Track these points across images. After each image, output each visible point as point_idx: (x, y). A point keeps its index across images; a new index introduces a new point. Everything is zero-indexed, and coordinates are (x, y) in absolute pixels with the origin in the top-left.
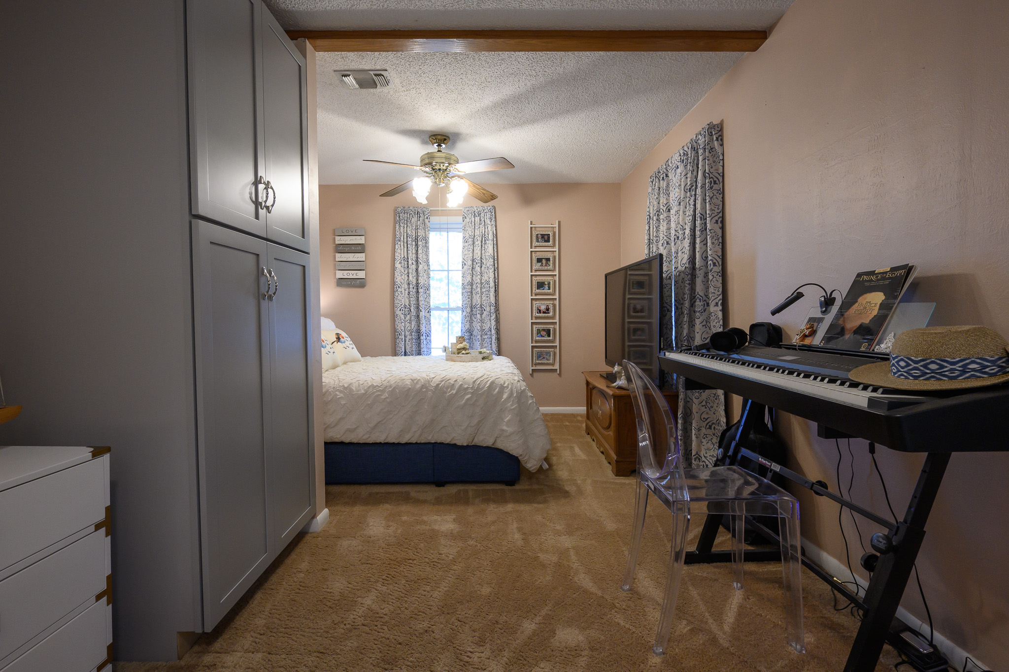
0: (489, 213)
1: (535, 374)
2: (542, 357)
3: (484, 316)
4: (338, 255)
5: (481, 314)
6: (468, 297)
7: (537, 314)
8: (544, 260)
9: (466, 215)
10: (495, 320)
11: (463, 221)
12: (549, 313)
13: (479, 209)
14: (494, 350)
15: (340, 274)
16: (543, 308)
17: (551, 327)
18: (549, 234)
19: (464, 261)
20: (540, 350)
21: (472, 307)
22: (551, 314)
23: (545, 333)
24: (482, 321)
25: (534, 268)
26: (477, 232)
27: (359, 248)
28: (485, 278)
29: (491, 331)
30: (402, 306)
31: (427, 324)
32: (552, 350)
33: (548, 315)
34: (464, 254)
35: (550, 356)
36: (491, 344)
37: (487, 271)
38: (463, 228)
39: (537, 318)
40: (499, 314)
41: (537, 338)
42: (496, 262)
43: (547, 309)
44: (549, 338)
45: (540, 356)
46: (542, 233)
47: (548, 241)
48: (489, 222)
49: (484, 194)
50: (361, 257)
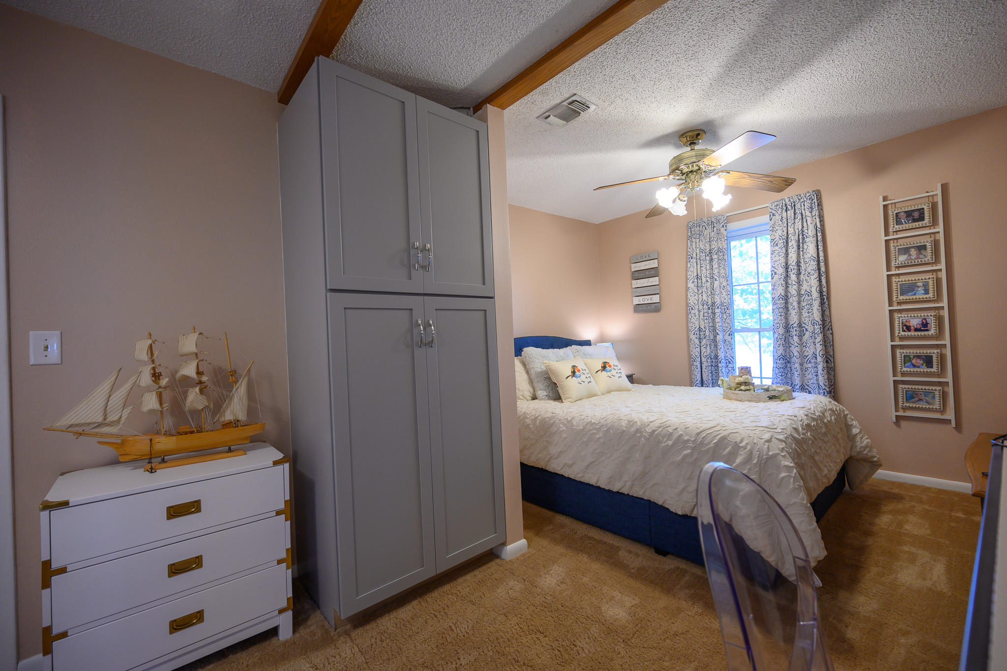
0: (808, 201)
1: (903, 423)
2: (917, 399)
3: (805, 338)
4: (634, 282)
5: (801, 337)
6: (780, 314)
7: (903, 333)
8: (913, 250)
9: (774, 212)
10: (821, 343)
11: (771, 220)
12: (928, 330)
13: (792, 200)
14: (821, 384)
15: (637, 301)
16: (915, 322)
17: (934, 353)
18: (923, 209)
19: (774, 269)
20: (910, 387)
21: (787, 328)
22: (932, 332)
23: (922, 362)
24: (802, 344)
25: (893, 264)
26: (791, 230)
27: (653, 272)
28: (805, 287)
29: (816, 358)
30: (696, 329)
31: (728, 349)
32: (938, 388)
33: (926, 333)
34: (774, 260)
35: (934, 397)
36: (816, 375)
37: (807, 278)
38: (771, 229)
39: (902, 338)
40: (832, 334)
41: (905, 369)
42: (822, 264)
43: (923, 324)
44: (929, 370)
45: (911, 396)
46: (906, 210)
47: (921, 218)
48: (808, 214)
50: (655, 281)
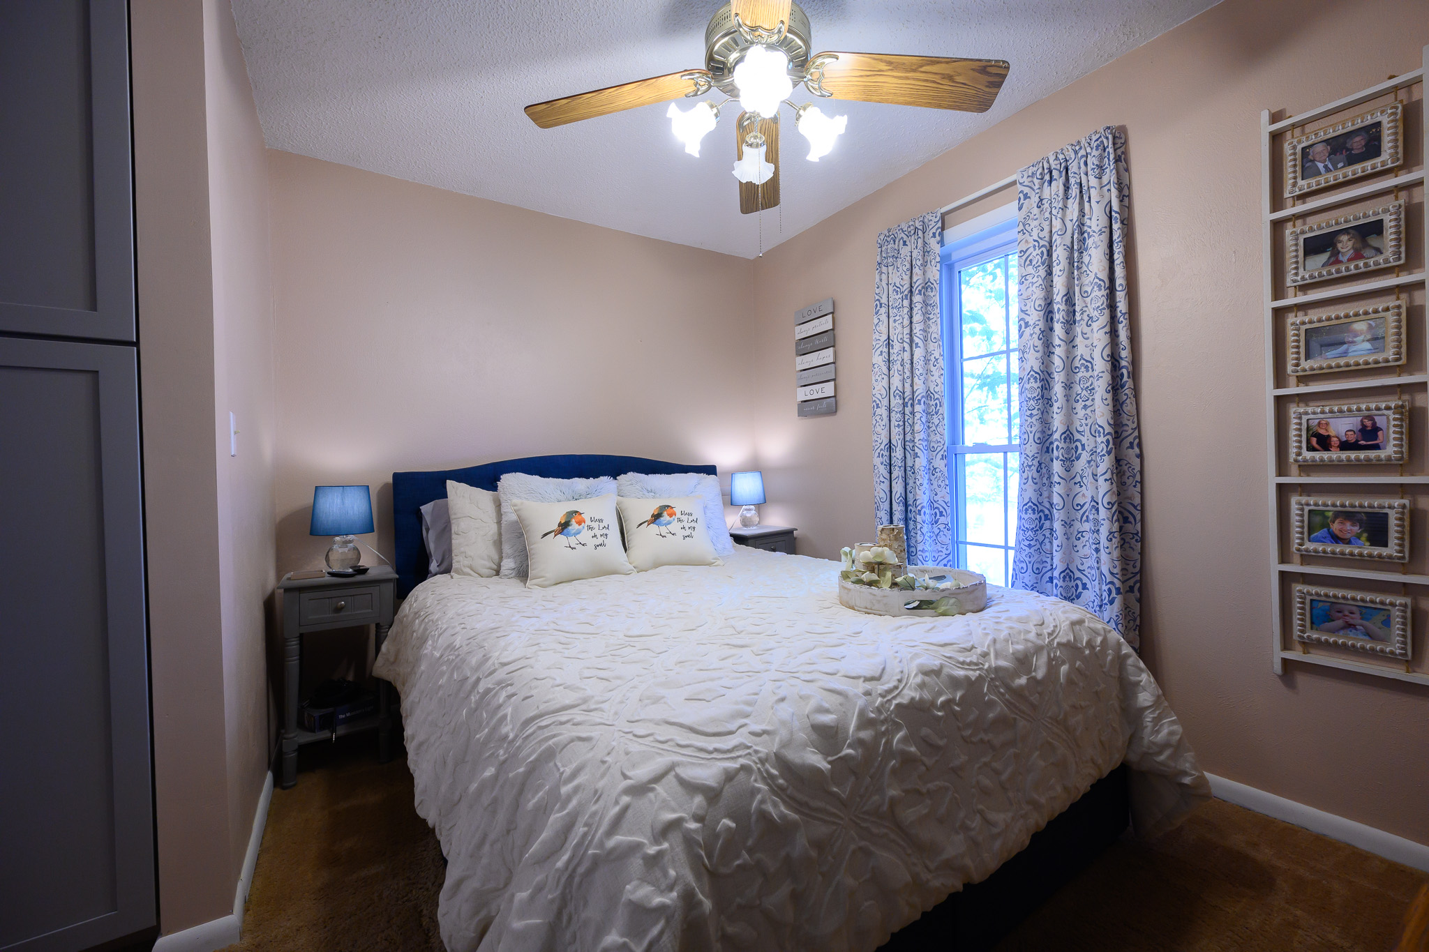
0: (1095, 153)
1: (1302, 679)
2: (1340, 623)
3: (1080, 465)
4: (799, 359)
5: (1069, 462)
6: (1029, 412)
7: (1308, 455)
8: (1344, 238)
9: (1026, 190)
10: (1108, 476)
11: (1020, 209)
12: (1377, 447)
13: (1061, 157)
14: (1105, 570)
15: (803, 394)
16: (1342, 427)
17: (1393, 506)
18: (1379, 124)
19: (1023, 316)
20: (1322, 591)
21: (1045, 443)
22: (1390, 450)
23: (1356, 529)
24: (1071, 479)
25: (1289, 280)
26: (1057, 224)
27: (825, 339)
28: (1081, 350)
29: (1097, 510)
32: (1399, 600)
33: (1372, 454)
34: (1024, 296)
35: (1387, 622)
36: (1097, 550)
37: (1086, 329)
38: (1021, 227)
39: (1306, 468)
40: (1141, 456)
41: (1311, 546)
42: (1121, 296)
43: (1364, 427)
44: (1376, 551)
45: (1322, 614)
46: (1331, 134)
47: (1373, 150)
48: (1093, 182)
49: (950, 78)
50: (827, 355)
